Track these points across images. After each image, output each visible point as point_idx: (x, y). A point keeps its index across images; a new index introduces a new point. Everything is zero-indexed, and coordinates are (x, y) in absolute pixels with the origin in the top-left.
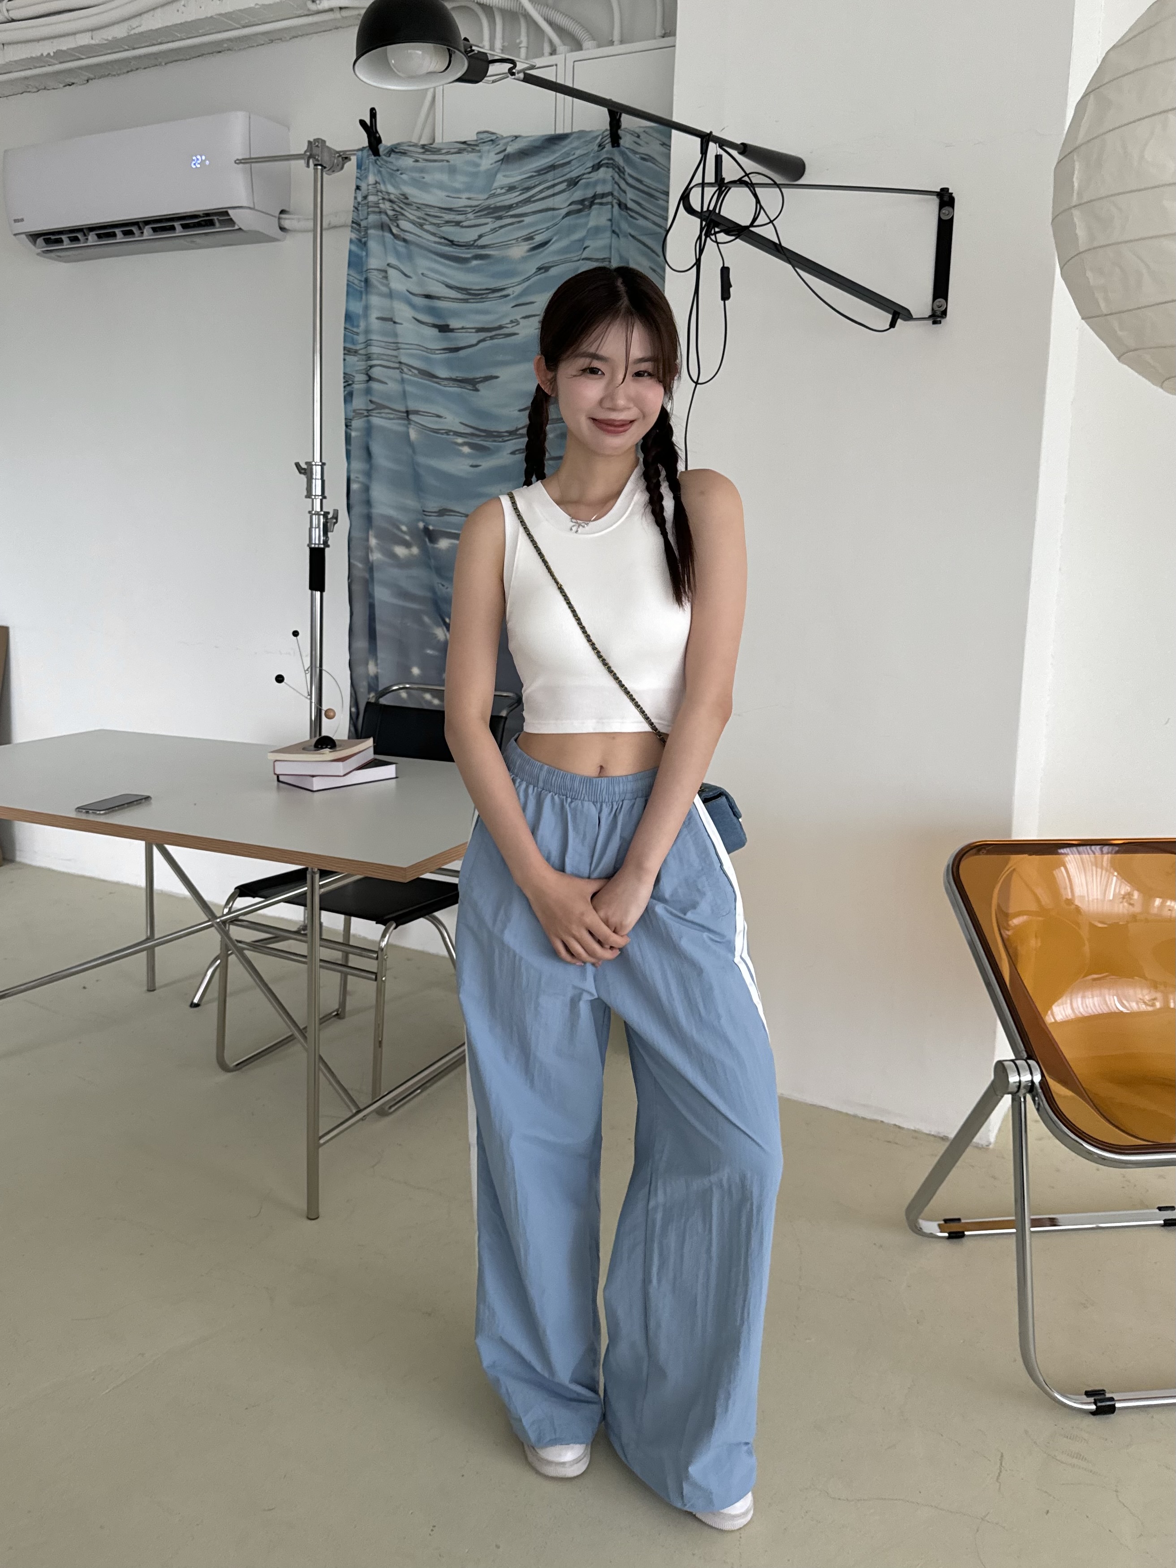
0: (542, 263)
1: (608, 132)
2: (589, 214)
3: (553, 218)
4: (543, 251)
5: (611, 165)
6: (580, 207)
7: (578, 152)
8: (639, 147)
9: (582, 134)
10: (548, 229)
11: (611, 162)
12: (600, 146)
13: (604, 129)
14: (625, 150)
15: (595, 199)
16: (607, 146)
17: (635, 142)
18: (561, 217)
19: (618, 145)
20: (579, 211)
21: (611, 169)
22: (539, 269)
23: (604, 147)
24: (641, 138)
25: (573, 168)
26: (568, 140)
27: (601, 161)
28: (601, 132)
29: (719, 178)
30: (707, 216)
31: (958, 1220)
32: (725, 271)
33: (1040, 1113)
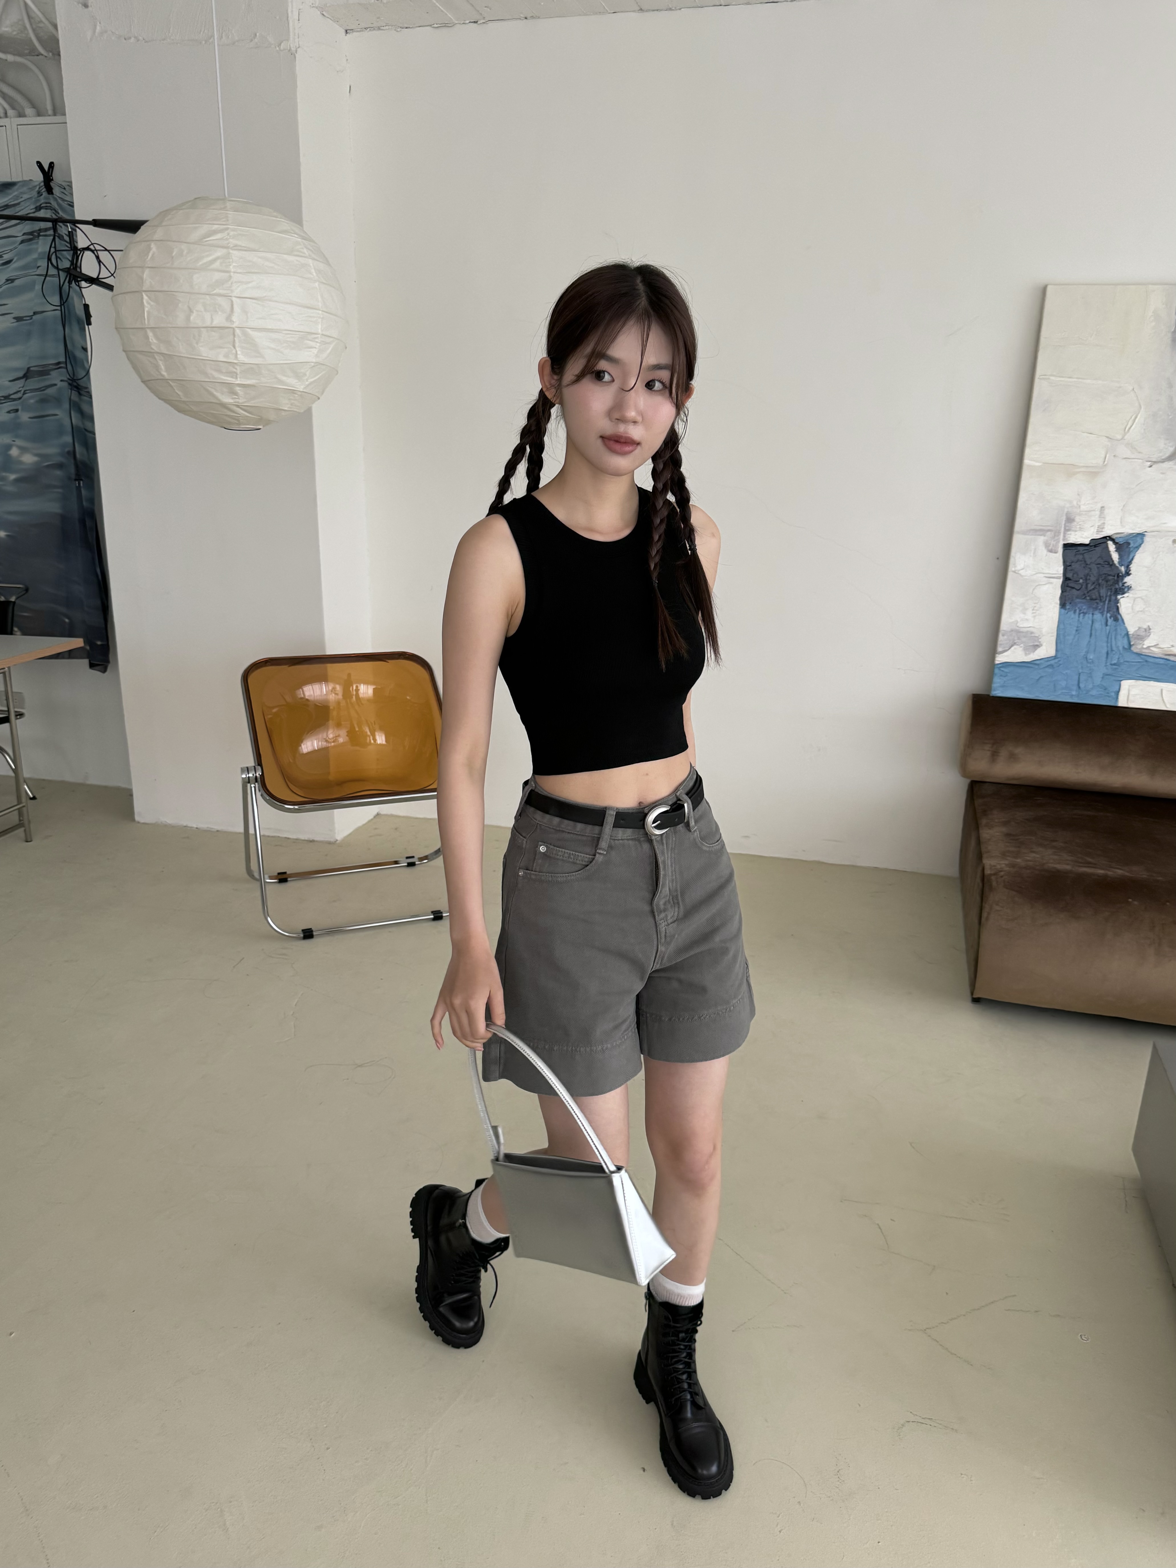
0: (9, 276)
1: (42, 184)
2: (37, 243)
3: (14, 243)
4: (9, 267)
5: (50, 207)
6: (31, 237)
7: (25, 196)
8: (65, 196)
9: (25, 183)
10: (11, 250)
11: (47, 204)
12: (39, 192)
13: (41, 180)
14: (58, 198)
15: (40, 232)
16: (44, 193)
17: (62, 192)
18: (18, 243)
19: (52, 193)
20: (30, 240)
21: (49, 210)
22: (7, 280)
23: (42, 195)
24: (66, 189)
25: (23, 208)
26: (16, 187)
27: (41, 204)
28: (37, 183)
29: (73, 246)
30: (67, 271)
31: (285, 873)
32: (86, 307)
33: (259, 791)
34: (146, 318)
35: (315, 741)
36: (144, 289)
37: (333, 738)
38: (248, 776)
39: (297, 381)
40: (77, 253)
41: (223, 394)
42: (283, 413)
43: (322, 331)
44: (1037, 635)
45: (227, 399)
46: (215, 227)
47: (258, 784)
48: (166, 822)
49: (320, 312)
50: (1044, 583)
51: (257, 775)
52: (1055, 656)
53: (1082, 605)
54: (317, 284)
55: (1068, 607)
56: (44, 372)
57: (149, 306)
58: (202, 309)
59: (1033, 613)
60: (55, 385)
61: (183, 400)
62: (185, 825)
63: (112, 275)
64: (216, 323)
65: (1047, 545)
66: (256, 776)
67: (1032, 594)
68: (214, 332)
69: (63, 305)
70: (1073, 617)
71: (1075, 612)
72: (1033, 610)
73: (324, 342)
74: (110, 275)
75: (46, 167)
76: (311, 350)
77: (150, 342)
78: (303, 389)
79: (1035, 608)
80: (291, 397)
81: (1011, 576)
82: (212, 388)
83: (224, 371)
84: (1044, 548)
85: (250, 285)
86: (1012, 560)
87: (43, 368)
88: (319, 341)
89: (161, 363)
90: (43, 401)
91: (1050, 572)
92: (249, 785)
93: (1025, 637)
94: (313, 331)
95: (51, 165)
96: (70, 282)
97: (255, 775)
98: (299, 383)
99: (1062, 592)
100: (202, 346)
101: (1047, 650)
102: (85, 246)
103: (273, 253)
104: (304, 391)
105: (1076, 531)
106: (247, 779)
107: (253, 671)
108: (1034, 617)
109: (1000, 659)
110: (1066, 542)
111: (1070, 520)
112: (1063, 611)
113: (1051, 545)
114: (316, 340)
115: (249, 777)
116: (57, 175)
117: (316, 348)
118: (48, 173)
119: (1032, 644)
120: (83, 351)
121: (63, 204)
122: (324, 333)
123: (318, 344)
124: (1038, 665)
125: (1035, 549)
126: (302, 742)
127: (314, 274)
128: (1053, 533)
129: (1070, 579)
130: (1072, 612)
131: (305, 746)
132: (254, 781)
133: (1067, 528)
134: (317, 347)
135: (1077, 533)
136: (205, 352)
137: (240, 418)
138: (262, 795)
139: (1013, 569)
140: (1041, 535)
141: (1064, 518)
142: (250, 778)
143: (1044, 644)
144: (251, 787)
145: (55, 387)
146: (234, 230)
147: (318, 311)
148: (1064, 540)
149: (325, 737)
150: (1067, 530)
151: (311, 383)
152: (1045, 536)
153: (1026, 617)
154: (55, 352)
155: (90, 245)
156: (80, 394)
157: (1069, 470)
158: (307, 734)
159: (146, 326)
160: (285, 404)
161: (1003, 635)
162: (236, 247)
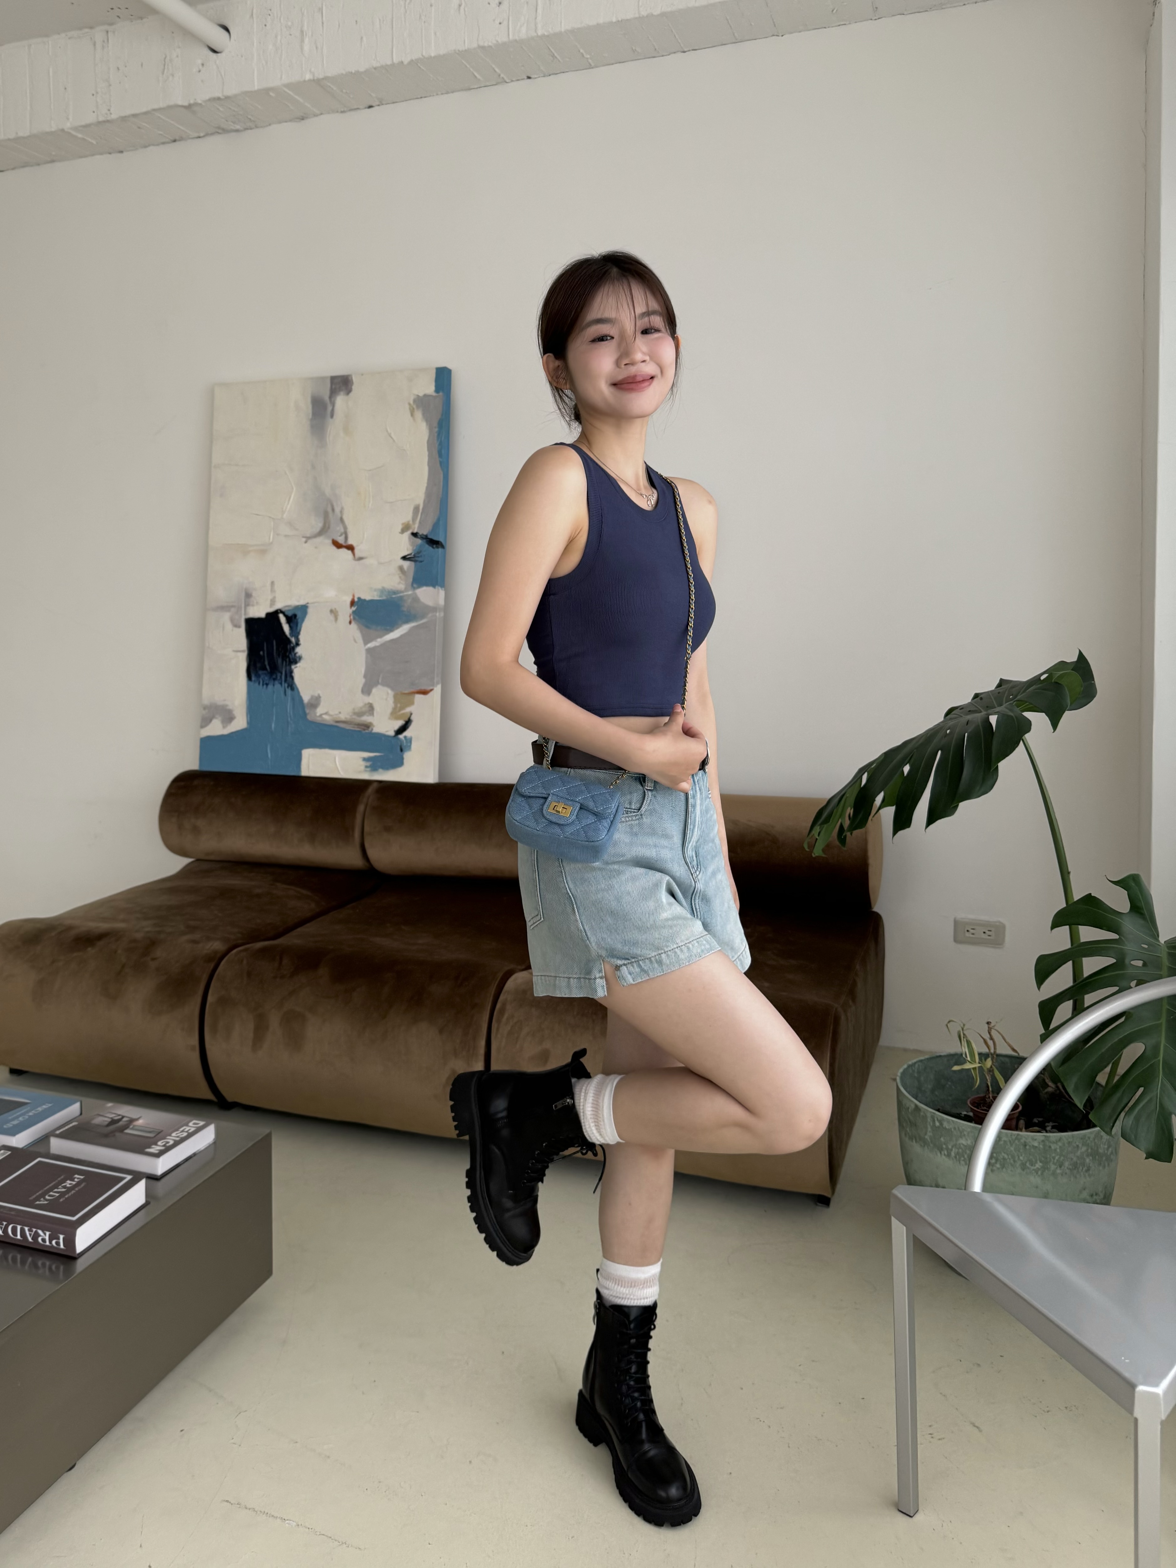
44: (231, 708)
50: (233, 658)
52: (245, 730)
53: (265, 676)
55: (253, 680)
65: (232, 620)
70: (259, 689)
71: (259, 683)
81: (205, 653)
84: (231, 624)
86: (206, 637)
91: (236, 646)
93: (221, 710)
99: (248, 664)
101: (240, 723)
105: (253, 605)
109: (203, 733)
110: (247, 617)
111: (248, 595)
112: (250, 682)
113: (236, 622)
119: (228, 717)
124: (234, 738)
125: (223, 624)
128: (233, 608)
129: (251, 652)
130: (257, 683)
133: (247, 603)
135: (255, 608)
139: (208, 645)
140: (225, 611)
141: (243, 594)
143: (235, 717)
148: (245, 614)
150: (247, 605)
152: (230, 612)
157: (245, 550)
161: (205, 709)
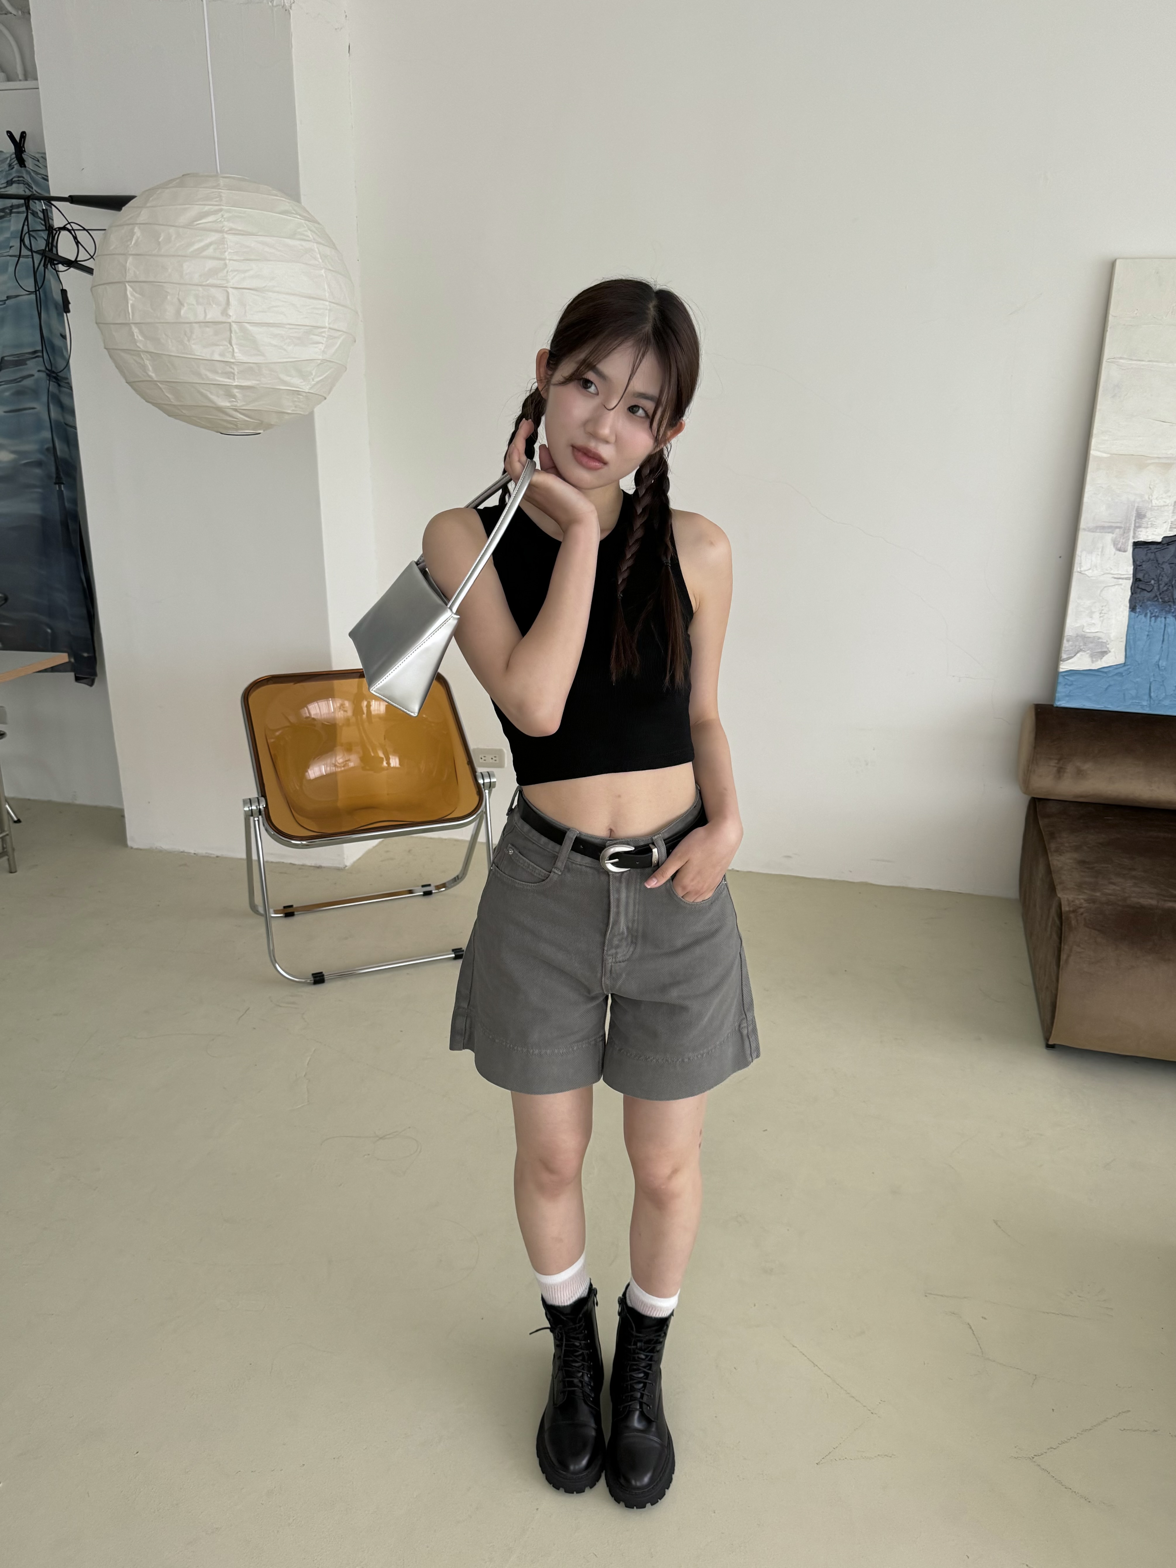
1: (14, 155)
2: (10, 221)
5: (22, 182)
8: (38, 167)
11: (20, 179)
12: (10, 165)
13: (12, 152)
14: (31, 171)
15: (11, 210)
16: (15, 166)
17: (36, 165)
19: (25, 166)
21: (22, 185)
23: (13, 168)
24: (40, 161)
27: (13, 180)
28: (8, 155)
29: (48, 225)
30: (42, 253)
31: (291, 906)
32: (64, 292)
33: (264, 825)
34: (130, 311)
35: (323, 766)
36: (128, 279)
37: (343, 763)
38: (250, 808)
39: (302, 381)
40: (52, 232)
41: (218, 397)
42: (287, 417)
43: (329, 324)
44: (1105, 641)
45: (224, 403)
46: (207, 208)
47: (262, 817)
48: (161, 847)
49: (327, 303)
50: (1113, 584)
51: (261, 807)
52: (1124, 663)
53: (1153, 607)
54: (323, 271)
55: (1138, 610)
56: (19, 362)
57: (134, 299)
58: (194, 303)
59: (1100, 617)
60: (33, 375)
61: (173, 403)
62: (182, 850)
63: (92, 257)
64: (209, 317)
65: (1115, 543)
66: (260, 809)
67: (1100, 595)
68: (208, 327)
69: (39, 290)
70: (1143, 620)
71: (1146, 615)
72: (1100, 613)
73: (331, 336)
74: (90, 257)
75: (17, 137)
76: (316, 345)
77: (135, 339)
78: (309, 390)
79: (1103, 612)
80: (296, 399)
81: (1075, 577)
82: (206, 390)
83: (220, 372)
84: (1112, 546)
85: (247, 274)
86: (1077, 560)
87: (18, 357)
88: (326, 336)
89: (147, 363)
90: (19, 393)
91: (1120, 572)
92: (252, 818)
93: (1092, 642)
94: (319, 325)
95: (23, 135)
96: (45, 266)
97: (258, 807)
98: (304, 384)
99: (1132, 594)
100: (194, 344)
101: (1115, 657)
102: (62, 226)
103: (274, 236)
104: (310, 391)
105: (1147, 528)
106: (250, 812)
107: (254, 691)
108: (1102, 621)
109: (1064, 667)
110: (1136, 540)
111: (1140, 516)
112: (1133, 614)
113: (1120, 544)
114: (323, 335)
115: (252, 809)
116: (29, 146)
117: (322, 343)
118: (19, 144)
119: (1100, 650)
120: (61, 337)
121: (37, 177)
122: (331, 326)
123: (325, 339)
124: (1106, 673)
125: (1103, 547)
126: (309, 768)
127: (320, 260)
128: (1122, 530)
129: (1140, 580)
130: (1143, 615)
131: (312, 771)
132: (258, 814)
133: (1137, 525)
134: (324, 342)
135: (1148, 530)
136: (199, 350)
137: (238, 422)
138: (266, 830)
139: (1079, 570)
140: (1109, 533)
141: (1134, 513)
142: (253, 811)
143: (1112, 650)
144: (254, 821)
145: (32, 378)
146: (228, 211)
147: (325, 302)
148: (1134, 537)
149: (334, 762)
151: (318, 382)
152: (1113, 533)
153: (1093, 622)
154: (30, 339)
155: (66, 225)
156: (59, 385)
157: (1140, 462)
158: (314, 758)
159: (131, 321)
160: (289, 406)
161: (1068, 641)
162: (233, 231)
